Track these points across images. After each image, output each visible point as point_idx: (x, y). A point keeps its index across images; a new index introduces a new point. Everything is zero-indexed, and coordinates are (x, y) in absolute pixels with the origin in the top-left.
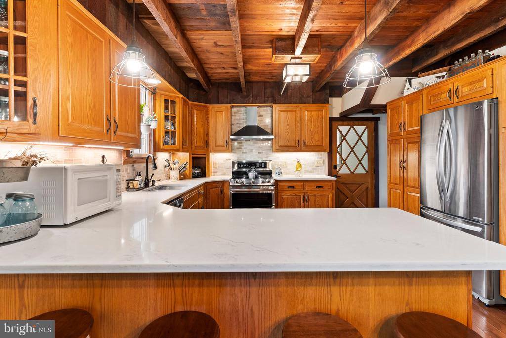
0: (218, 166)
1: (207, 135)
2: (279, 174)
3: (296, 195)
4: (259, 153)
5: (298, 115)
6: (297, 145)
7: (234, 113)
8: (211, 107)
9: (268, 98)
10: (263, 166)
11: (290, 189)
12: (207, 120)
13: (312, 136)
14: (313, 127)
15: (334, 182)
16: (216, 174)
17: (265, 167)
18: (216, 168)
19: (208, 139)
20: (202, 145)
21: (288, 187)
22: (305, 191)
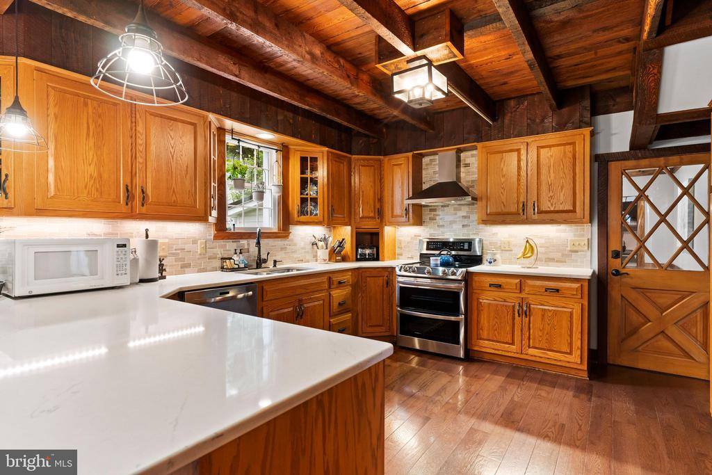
0: (403, 245)
1: (381, 200)
2: (490, 263)
3: (505, 301)
4: (463, 226)
5: (523, 157)
6: (521, 211)
7: (427, 165)
8: (386, 159)
9: (469, 133)
10: (466, 246)
11: (493, 289)
12: (381, 179)
13: (551, 194)
14: (552, 175)
15: (586, 284)
16: (400, 257)
17: (469, 249)
18: (401, 248)
19: (381, 206)
20: (372, 215)
21: (491, 285)
22: (522, 295)
